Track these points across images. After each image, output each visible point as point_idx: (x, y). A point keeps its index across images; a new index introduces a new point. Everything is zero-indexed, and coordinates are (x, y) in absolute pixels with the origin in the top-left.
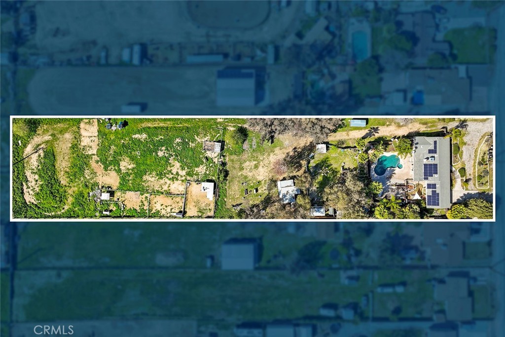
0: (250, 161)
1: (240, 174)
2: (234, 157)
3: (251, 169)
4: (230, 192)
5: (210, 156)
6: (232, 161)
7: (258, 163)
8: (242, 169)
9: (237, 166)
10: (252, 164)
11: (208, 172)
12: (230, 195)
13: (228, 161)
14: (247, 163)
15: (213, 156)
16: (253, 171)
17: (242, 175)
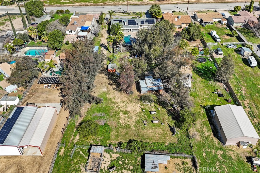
0: (119, 118)
1: (134, 128)
2: (113, 134)
3: (128, 117)
4: (157, 138)
5: (108, 164)
6: (117, 136)
7: (122, 112)
8: (128, 126)
9: (124, 131)
10: (122, 117)
11: (131, 167)
12: (160, 138)
13: (117, 140)
14: (122, 121)
15: (109, 160)
16: (131, 115)
17: (135, 126)
